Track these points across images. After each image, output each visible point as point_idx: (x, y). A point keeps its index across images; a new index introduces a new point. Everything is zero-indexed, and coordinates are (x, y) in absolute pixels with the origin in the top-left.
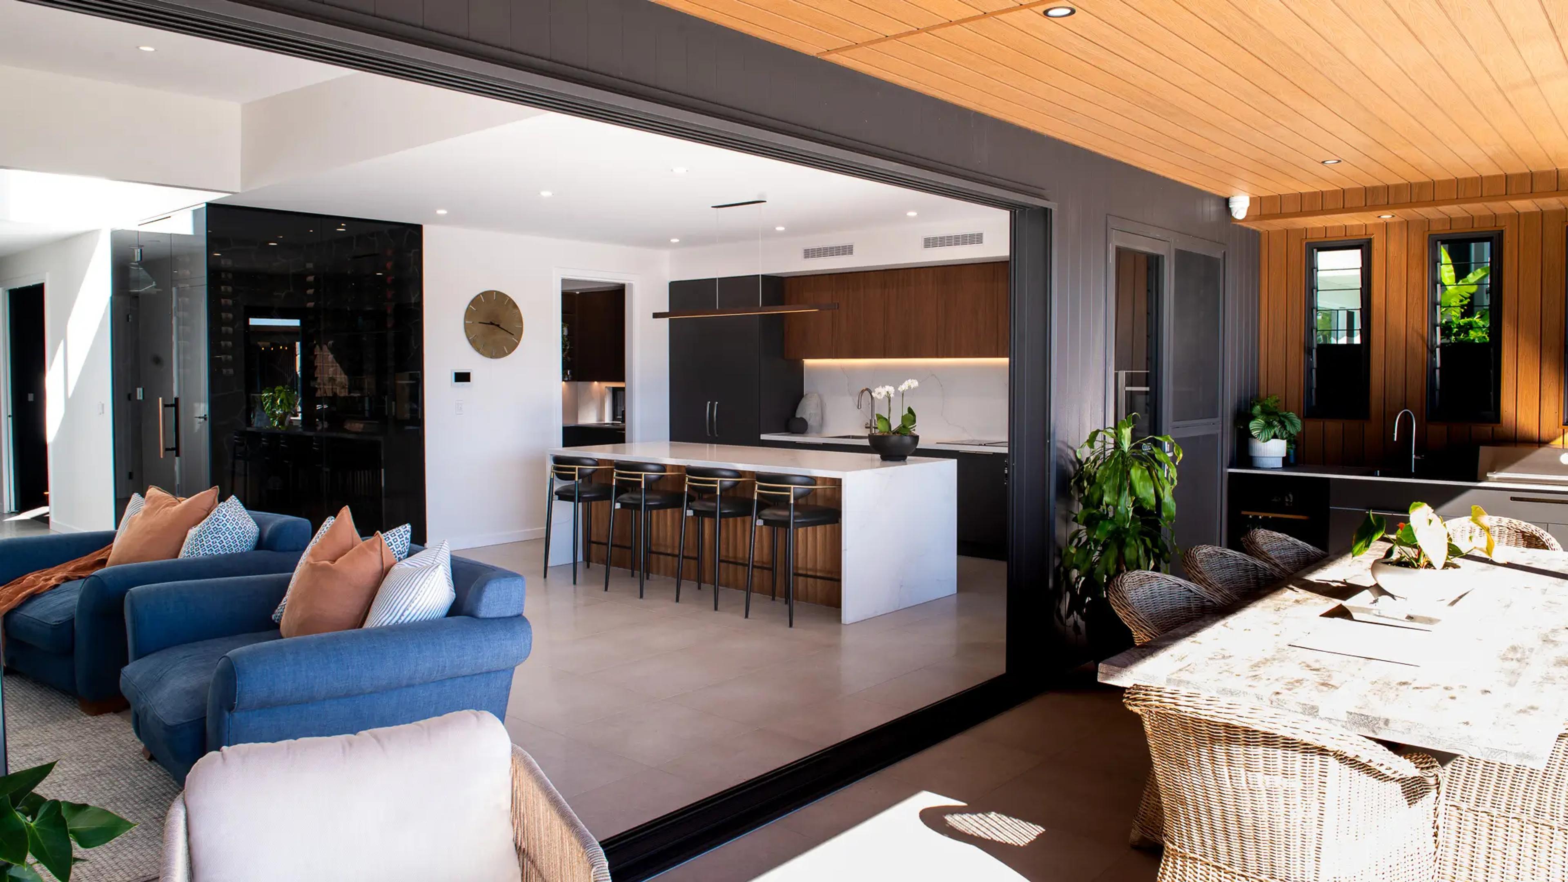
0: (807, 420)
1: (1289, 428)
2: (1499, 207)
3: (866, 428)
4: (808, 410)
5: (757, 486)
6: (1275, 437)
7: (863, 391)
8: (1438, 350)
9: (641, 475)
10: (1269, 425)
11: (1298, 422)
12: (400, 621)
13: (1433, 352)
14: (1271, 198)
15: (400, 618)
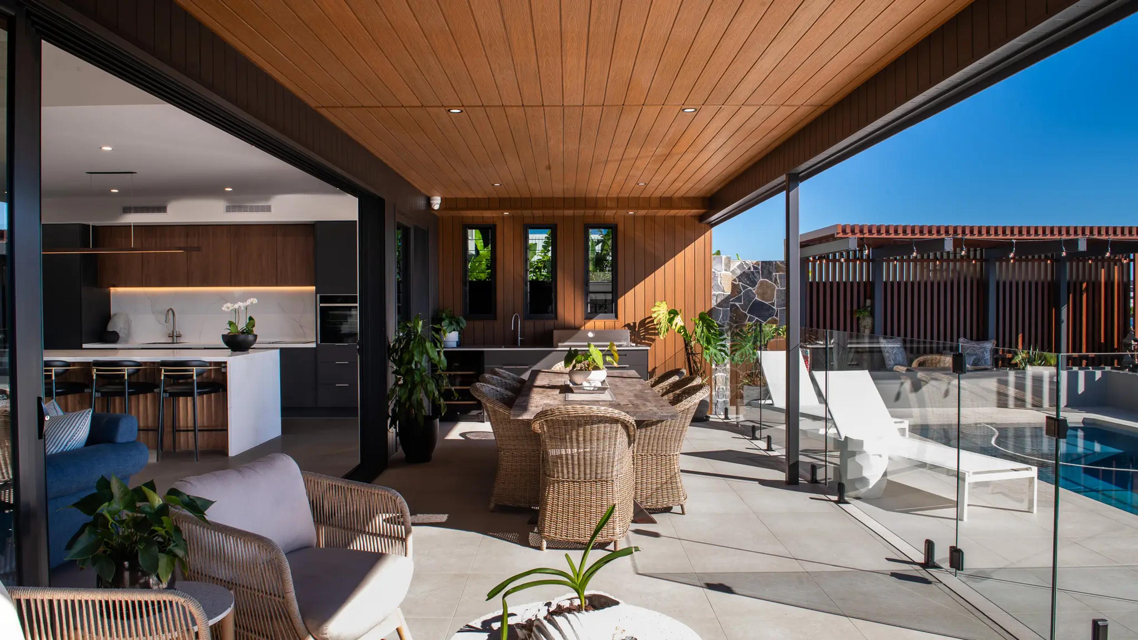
0: (118, 332)
1: (461, 325)
2: (558, 213)
3: (169, 336)
4: (116, 325)
5: (163, 370)
6: (454, 330)
7: (168, 311)
8: (528, 283)
9: (52, 369)
10: (451, 324)
11: (464, 321)
12: (65, 450)
13: (526, 285)
14: (451, 199)
15: (64, 448)
